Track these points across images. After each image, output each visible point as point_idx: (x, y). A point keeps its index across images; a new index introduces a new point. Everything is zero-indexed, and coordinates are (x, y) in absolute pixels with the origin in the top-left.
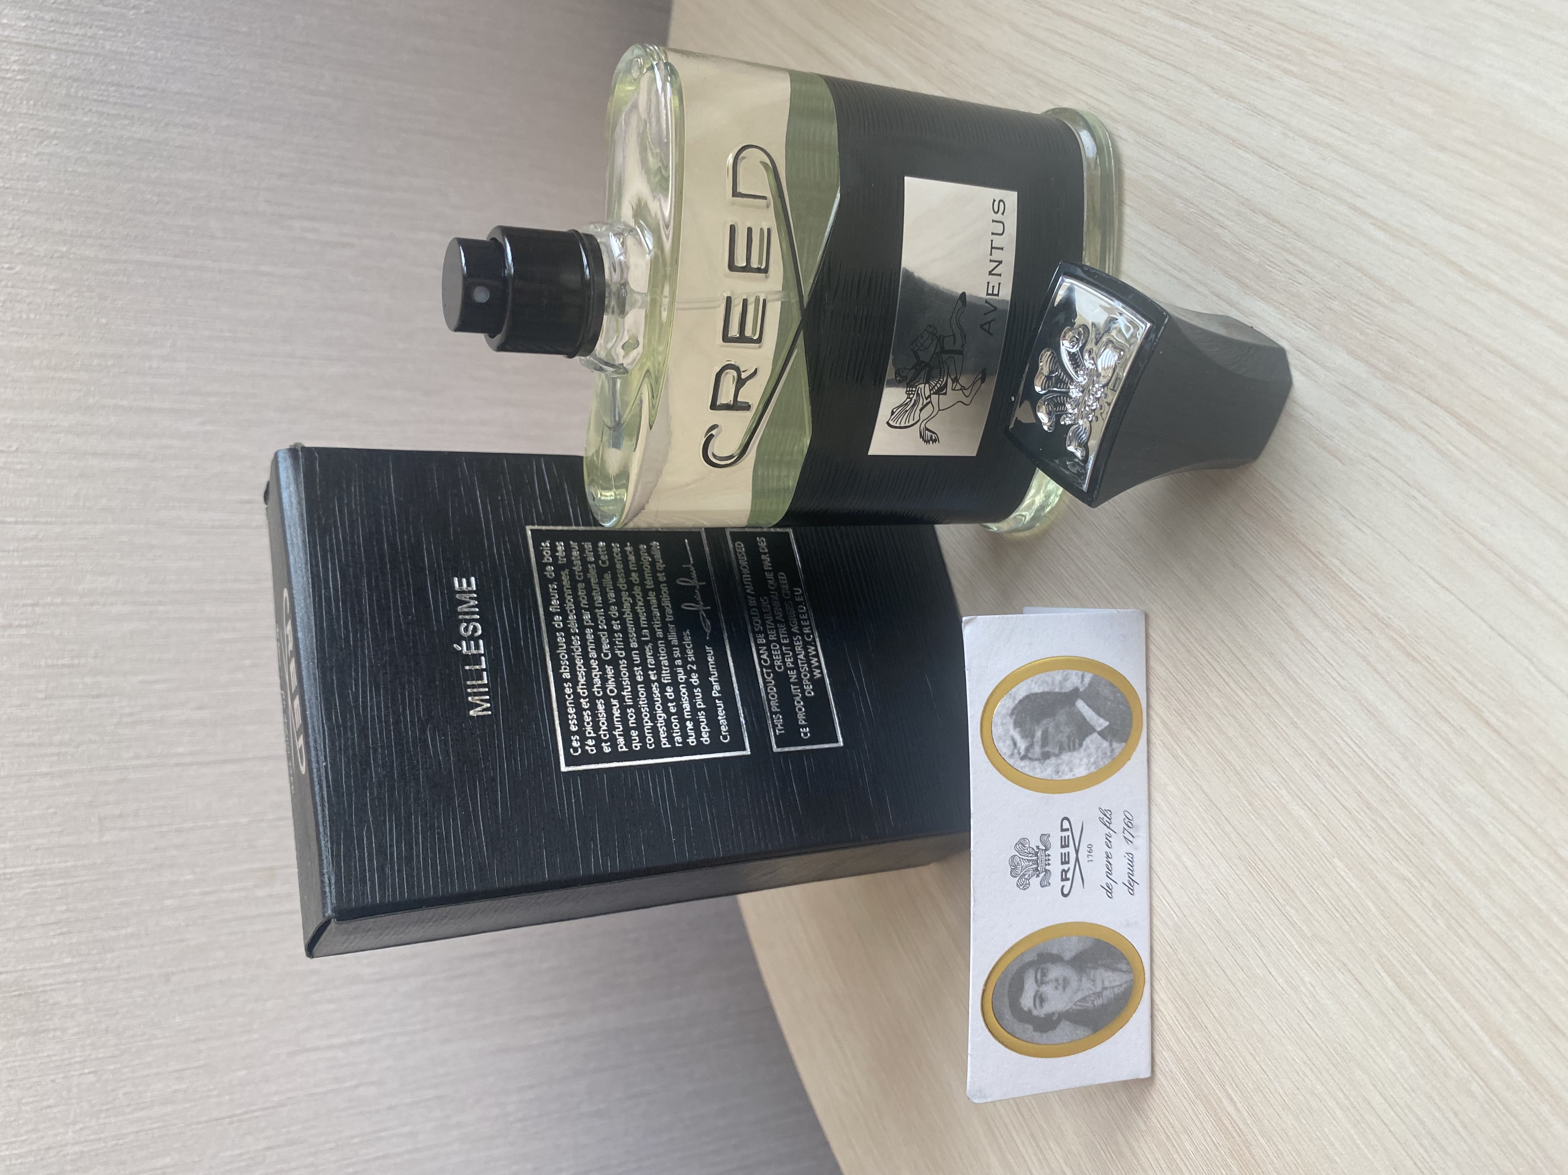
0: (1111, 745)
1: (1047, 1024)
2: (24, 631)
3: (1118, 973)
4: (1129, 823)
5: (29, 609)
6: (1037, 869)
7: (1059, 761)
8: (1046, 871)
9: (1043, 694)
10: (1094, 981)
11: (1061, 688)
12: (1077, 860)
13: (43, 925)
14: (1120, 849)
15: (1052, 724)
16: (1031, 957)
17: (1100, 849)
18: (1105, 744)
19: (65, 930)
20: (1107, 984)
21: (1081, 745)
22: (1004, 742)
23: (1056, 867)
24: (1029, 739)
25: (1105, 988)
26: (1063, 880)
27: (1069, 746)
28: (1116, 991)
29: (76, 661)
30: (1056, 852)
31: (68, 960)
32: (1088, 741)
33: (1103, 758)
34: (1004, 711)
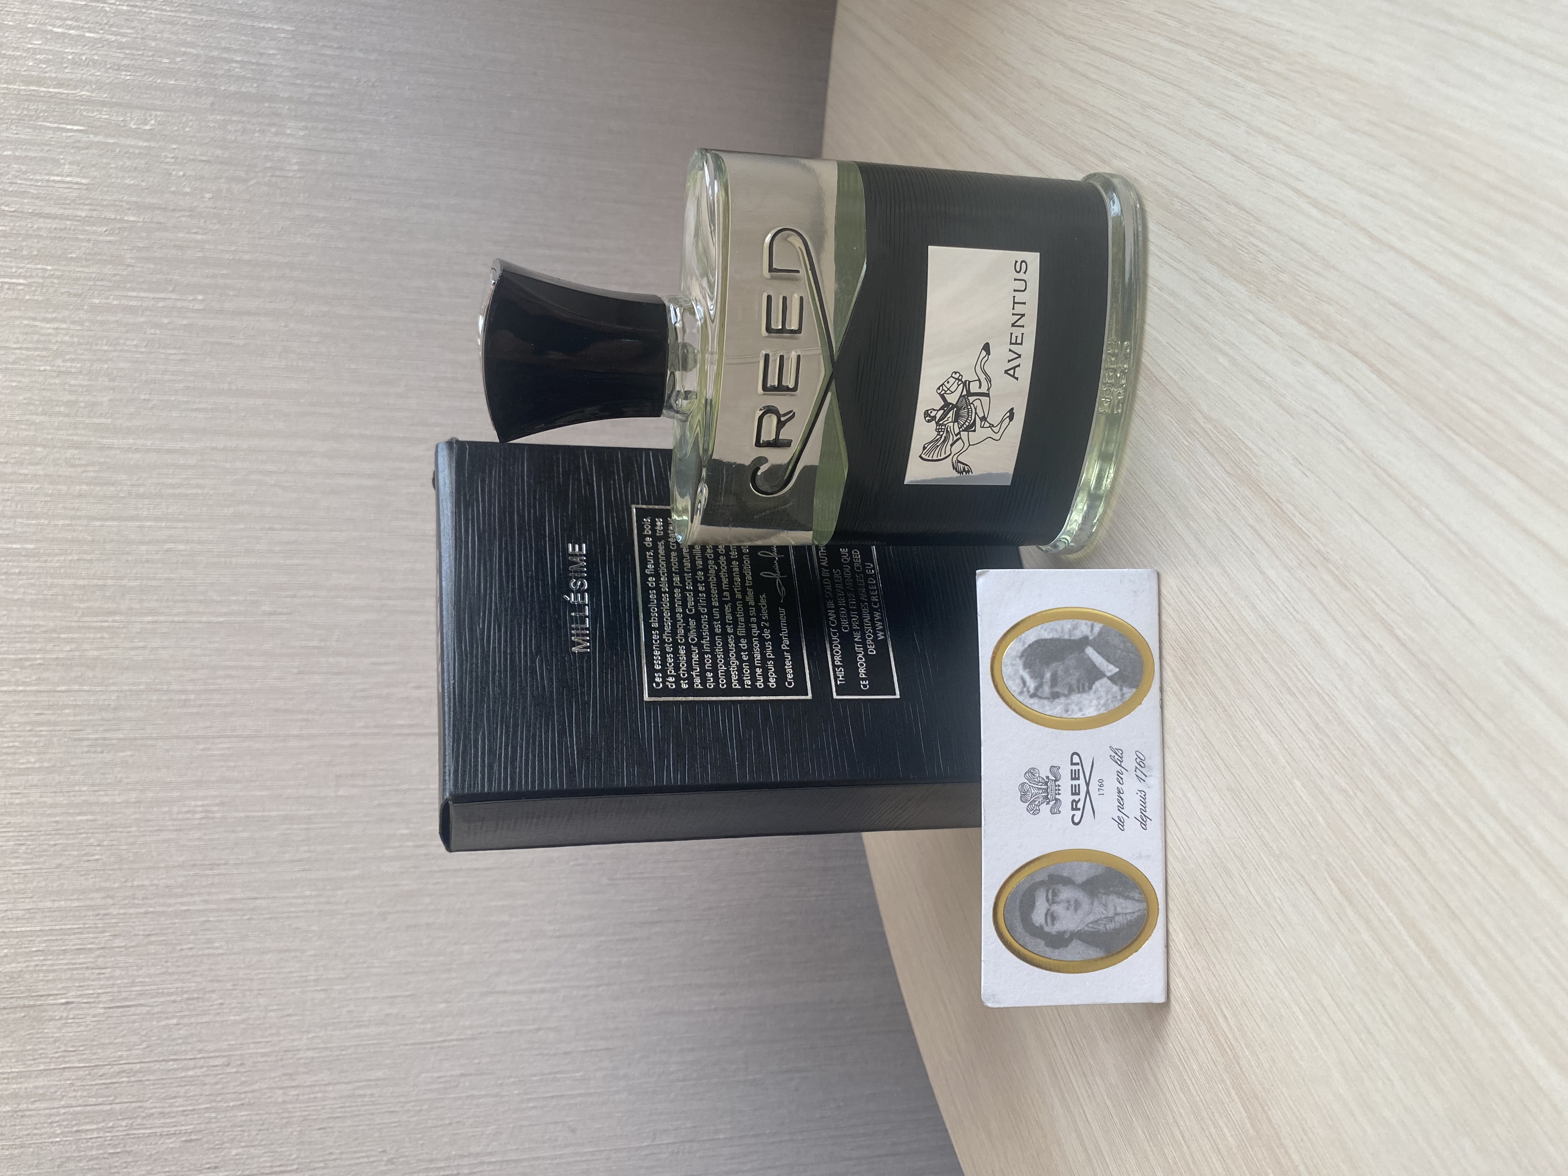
0: (1121, 690)
1: (1059, 941)
2: (284, 618)
3: (1130, 901)
4: (1141, 763)
5: (289, 599)
6: (1046, 797)
7: (1068, 701)
8: (1056, 800)
9: (1052, 640)
10: (1105, 906)
11: (1070, 635)
12: (1088, 792)
13: (291, 861)
14: (1131, 786)
15: (1061, 667)
16: (1043, 876)
17: (1111, 784)
18: (1115, 688)
19: (307, 867)
20: (1119, 910)
21: (1090, 688)
22: (1014, 680)
23: (1066, 797)
24: (1038, 679)
25: (1118, 914)
26: (1073, 809)
27: (1078, 688)
28: (1129, 917)
29: (322, 644)
30: (1065, 783)
31: (307, 893)
32: (1097, 684)
33: (1113, 701)
34: (1014, 654)
